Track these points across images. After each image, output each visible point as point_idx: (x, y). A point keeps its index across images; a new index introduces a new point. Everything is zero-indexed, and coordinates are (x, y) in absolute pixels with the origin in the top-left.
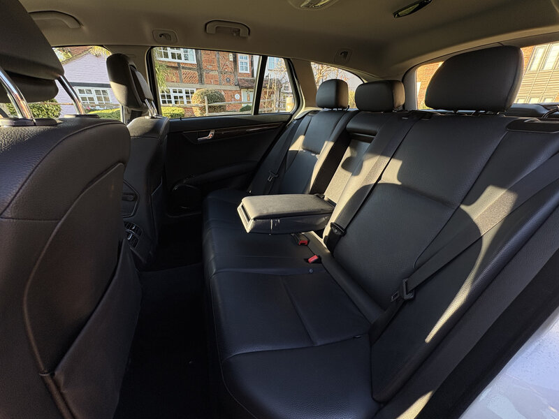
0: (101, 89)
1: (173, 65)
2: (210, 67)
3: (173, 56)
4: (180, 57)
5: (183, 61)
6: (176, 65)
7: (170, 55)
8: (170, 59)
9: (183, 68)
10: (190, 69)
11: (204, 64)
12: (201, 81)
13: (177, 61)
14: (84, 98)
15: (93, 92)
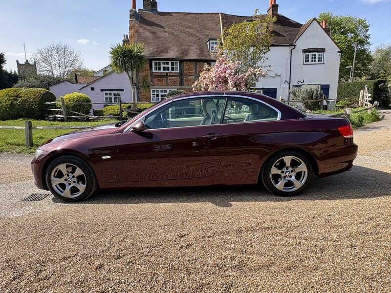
0: (117, 92)
1: (163, 74)
2: (189, 74)
3: (164, 68)
4: (168, 69)
5: (170, 71)
6: (165, 74)
7: (162, 69)
8: (162, 71)
9: (170, 76)
10: (174, 76)
11: (185, 72)
12: (181, 84)
13: (166, 71)
14: (106, 98)
15: (113, 94)
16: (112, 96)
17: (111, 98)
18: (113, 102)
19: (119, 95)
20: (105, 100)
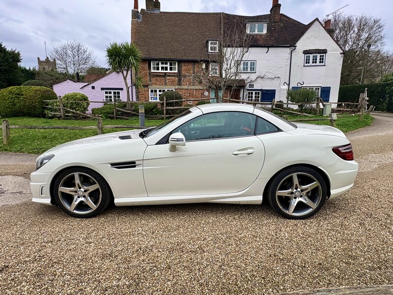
0: (116, 91)
1: (161, 74)
2: (188, 74)
3: (162, 68)
5: (169, 71)
6: (164, 74)
8: (160, 71)
9: (168, 76)
10: (172, 76)
11: (183, 72)
12: (179, 84)
13: (165, 71)
15: (112, 93)
17: (111, 97)
18: (113, 101)
20: (105, 99)
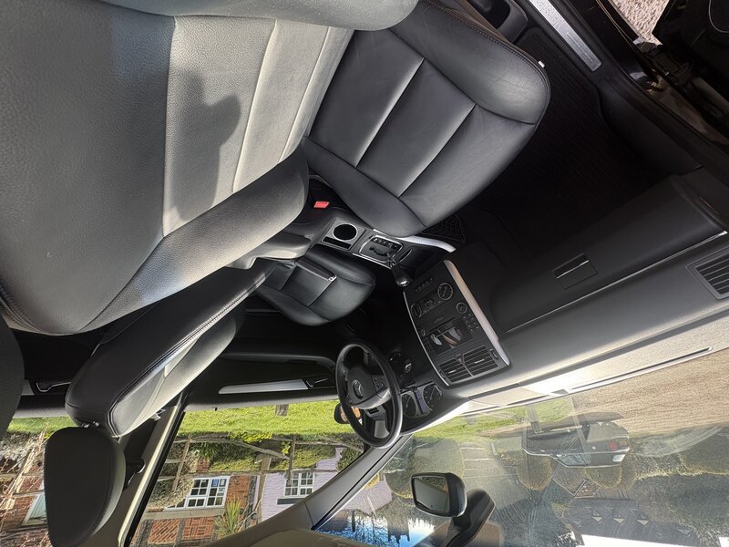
0: (291, 497)
14: (310, 482)
15: (299, 491)
16: (300, 487)
17: (303, 483)
18: (300, 475)
19: (288, 492)
20: (313, 479)
